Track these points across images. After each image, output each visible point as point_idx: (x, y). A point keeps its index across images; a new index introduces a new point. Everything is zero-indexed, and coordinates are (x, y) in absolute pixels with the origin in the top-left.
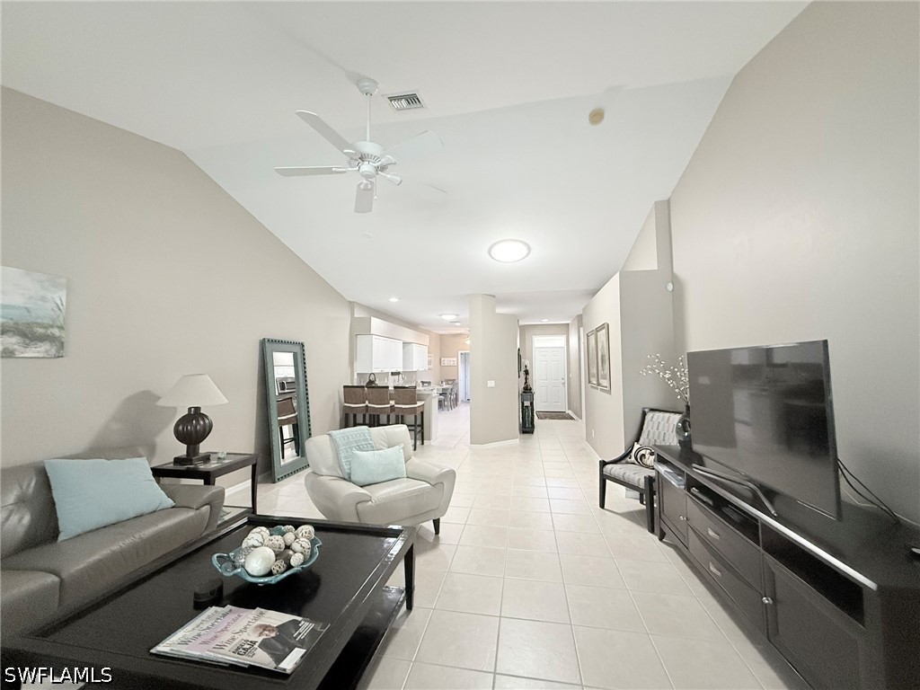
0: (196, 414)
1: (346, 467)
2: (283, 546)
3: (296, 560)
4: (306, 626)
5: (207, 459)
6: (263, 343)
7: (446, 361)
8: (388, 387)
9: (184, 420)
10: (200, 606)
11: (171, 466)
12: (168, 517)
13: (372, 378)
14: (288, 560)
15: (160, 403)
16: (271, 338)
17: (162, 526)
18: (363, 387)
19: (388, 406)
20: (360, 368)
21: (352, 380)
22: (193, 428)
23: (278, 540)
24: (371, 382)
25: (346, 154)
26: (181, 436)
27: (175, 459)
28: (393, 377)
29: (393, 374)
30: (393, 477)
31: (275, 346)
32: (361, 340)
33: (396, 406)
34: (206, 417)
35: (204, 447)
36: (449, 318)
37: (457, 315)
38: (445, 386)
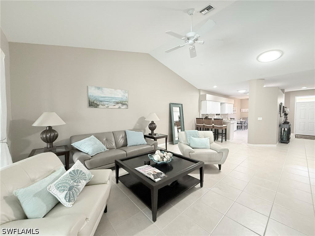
0: (153, 123)
1: (189, 142)
2: (163, 156)
3: (165, 160)
4: (163, 175)
5: (155, 135)
6: (170, 104)
7: (243, 110)
8: (211, 119)
9: (150, 124)
10: (145, 164)
11: (148, 135)
12: (146, 146)
13: (207, 116)
14: (163, 159)
15: (145, 120)
16: (172, 103)
17: (143, 148)
18: (203, 119)
19: (212, 125)
20: (203, 112)
21: (200, 116)
22: (152, 127)
23: (162, 154)
24: (206, 117)
25: (183, 39)
26: (150, 128)
27: (149, 134)
28: (217, 116)
29: (216, 115)
30: (204, 147)
31: (173, 105)
32: (203, 103)
33: (215, 126)
34: (155, 124)
35: (155, 132)
36: (242, 91)
37: (246, 90)
38: (242, 120)
